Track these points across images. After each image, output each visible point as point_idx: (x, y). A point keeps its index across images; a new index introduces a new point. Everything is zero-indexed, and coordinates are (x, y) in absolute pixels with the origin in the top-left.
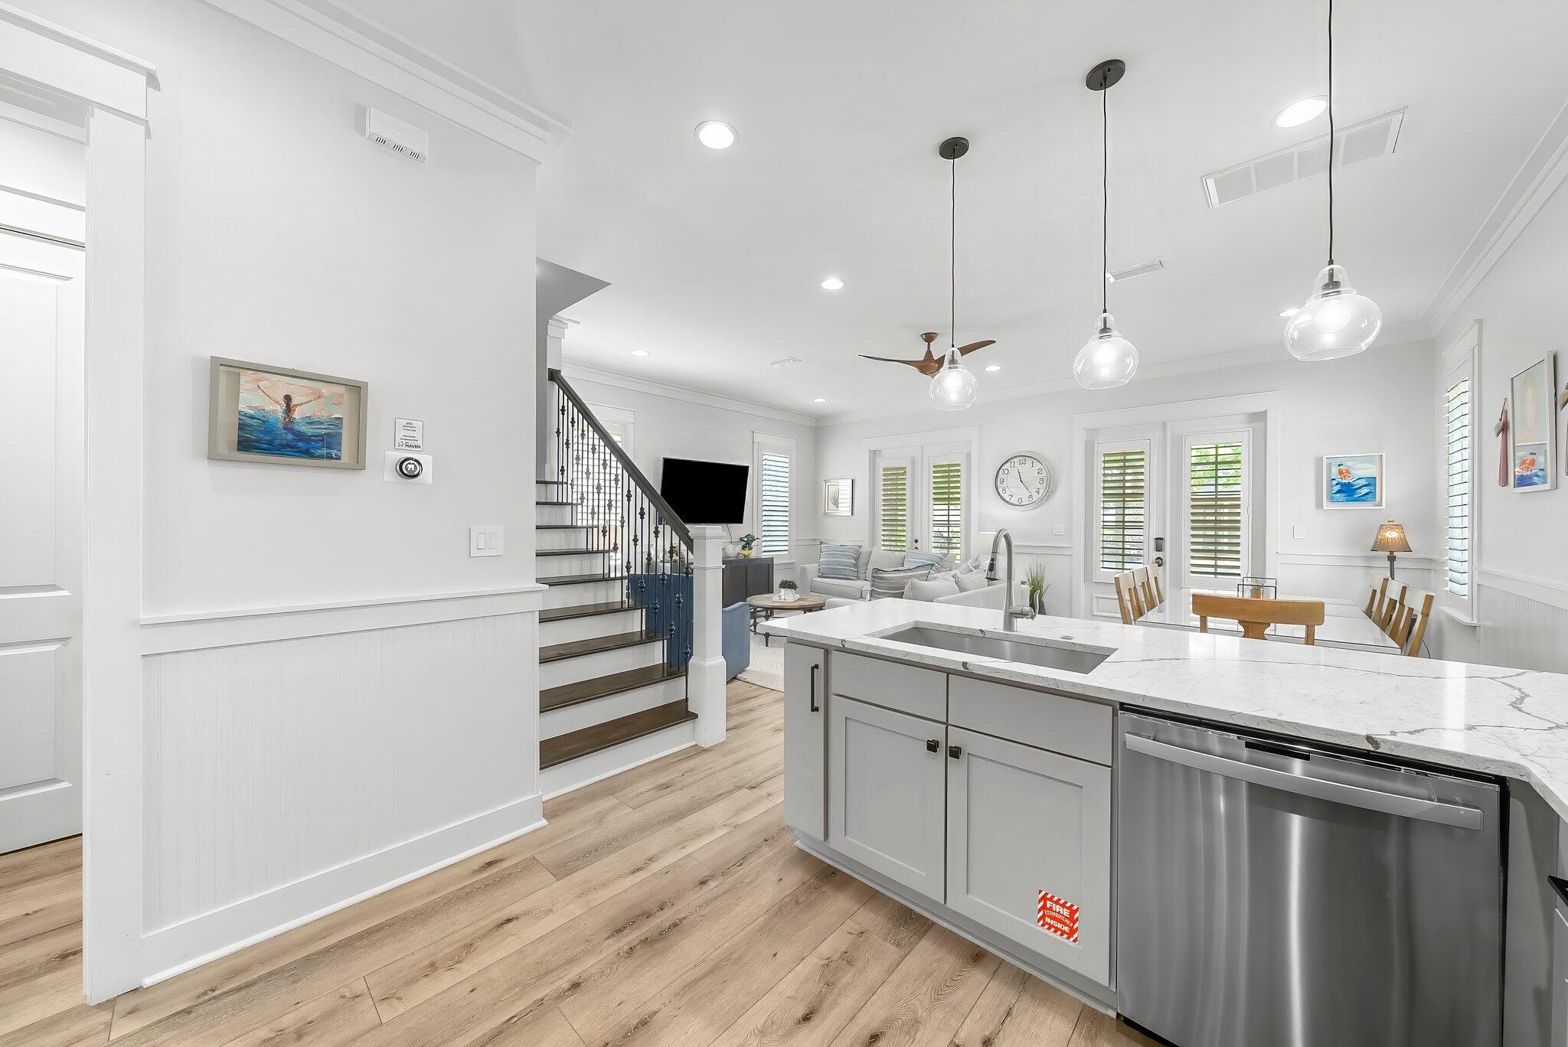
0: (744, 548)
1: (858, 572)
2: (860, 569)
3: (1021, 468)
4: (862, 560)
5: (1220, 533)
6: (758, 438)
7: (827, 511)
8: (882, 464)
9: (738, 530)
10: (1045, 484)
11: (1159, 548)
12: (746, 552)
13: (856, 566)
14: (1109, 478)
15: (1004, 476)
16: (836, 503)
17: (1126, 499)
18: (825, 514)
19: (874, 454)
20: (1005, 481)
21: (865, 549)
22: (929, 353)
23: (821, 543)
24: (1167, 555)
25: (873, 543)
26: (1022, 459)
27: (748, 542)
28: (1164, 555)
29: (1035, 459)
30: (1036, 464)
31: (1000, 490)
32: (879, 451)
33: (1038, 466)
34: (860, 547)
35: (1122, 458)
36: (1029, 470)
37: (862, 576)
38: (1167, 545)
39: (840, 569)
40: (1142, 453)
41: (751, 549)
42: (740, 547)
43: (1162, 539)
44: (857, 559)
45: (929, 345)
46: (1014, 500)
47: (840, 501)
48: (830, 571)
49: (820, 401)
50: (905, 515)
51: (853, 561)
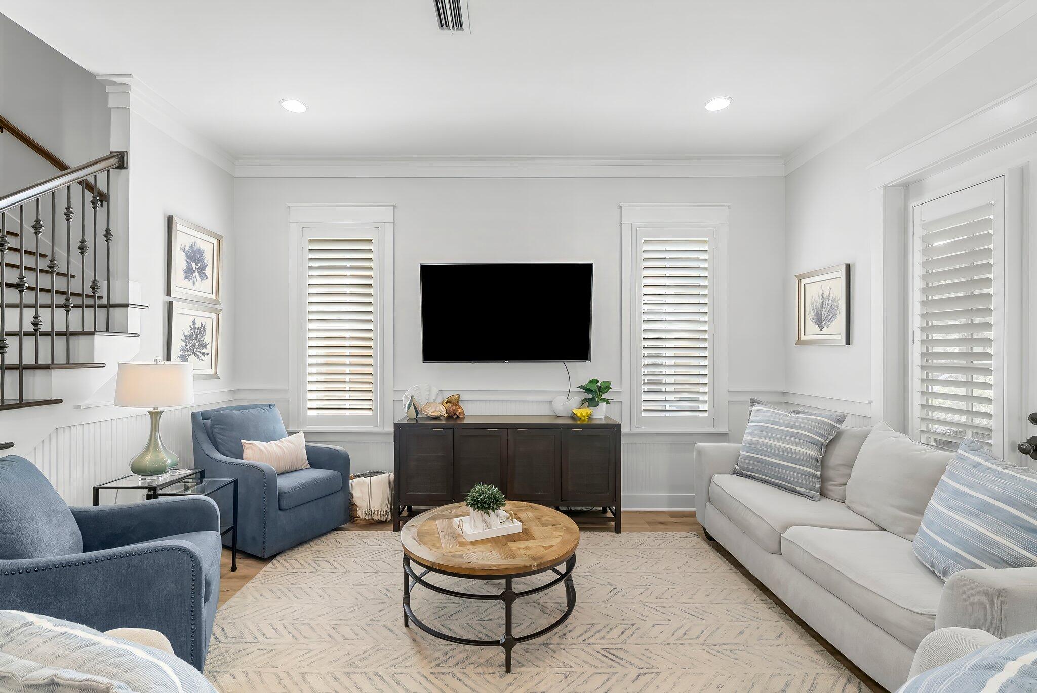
0: (584, 402)
4: (841, 452)
7: (802, 337)
13: (820, 464)
16: (819, 320)
18: (799, 343)
19: (907, 191)
21: (852, 425)
37: (838, 490)
44: (826, 449)
48: (755, 465)
49: (718, 105)
50: (988, 341)
51: (813, 452)
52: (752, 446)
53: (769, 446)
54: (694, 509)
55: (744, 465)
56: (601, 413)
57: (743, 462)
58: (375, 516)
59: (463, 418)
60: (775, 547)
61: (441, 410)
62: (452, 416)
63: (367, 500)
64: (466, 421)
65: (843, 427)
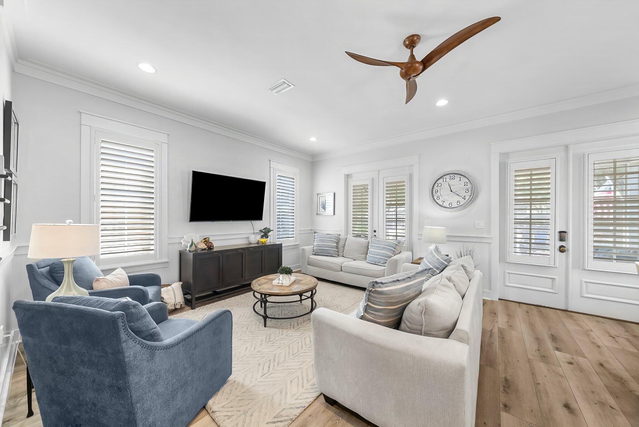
0: (262, 237)
1: (338, 251)
2: (339, 250)
3: (452, 182)
4: (341, 243)
5: (618, 228)
6: (273, 165)
7: (318, 212)
8: (353, 182)
9: (259, 225)
10: (470, 192)
11: (562, 239)
12: (264, 240)
13: (337, 247)
14: (518, 188)
15: (438, 188)
16: (324, 208)
17: (532, 203)
18: (317, 214)
19: (348, 176)
20: (439, 191)
21: (343, 236)
22: (412, 56)
23: (315, 233)
24: (570, 244)
25: (347, 233)
26: (451, 175)
27: (265, 233)
28: (567, 244)
29: (462, 175)
30: (462, 178)
31: (435, 198)
32: (351, 175)
33: (464, 180)
34: (340, 235)
35: (529, 173)
36: (458, 184)
37: (341, 254)
38: (570, 236)
39: (325, 250)
40: (549, 168)
41: (267, 237)
42: (259, 236)
43: (565, 232)
44: (337, 243)
45: (412, 52)
46: (446, 204)
47: (326, 207)
48: (320, 251)
49: (313, 139)
50: (367, 215)
51: (335, 245)
52: (318, 246)
53: (325, 245)
54: (301, 269)
55: (316, 252)
56: (269, 240)
57: (315, 251)
58: (177, 306)
59: (213, 249)
60: (340, 270)
61: (203, 246)
62: (210, 248)
63: (173, 298)
64: (214, 250)
65: (340, 237)
